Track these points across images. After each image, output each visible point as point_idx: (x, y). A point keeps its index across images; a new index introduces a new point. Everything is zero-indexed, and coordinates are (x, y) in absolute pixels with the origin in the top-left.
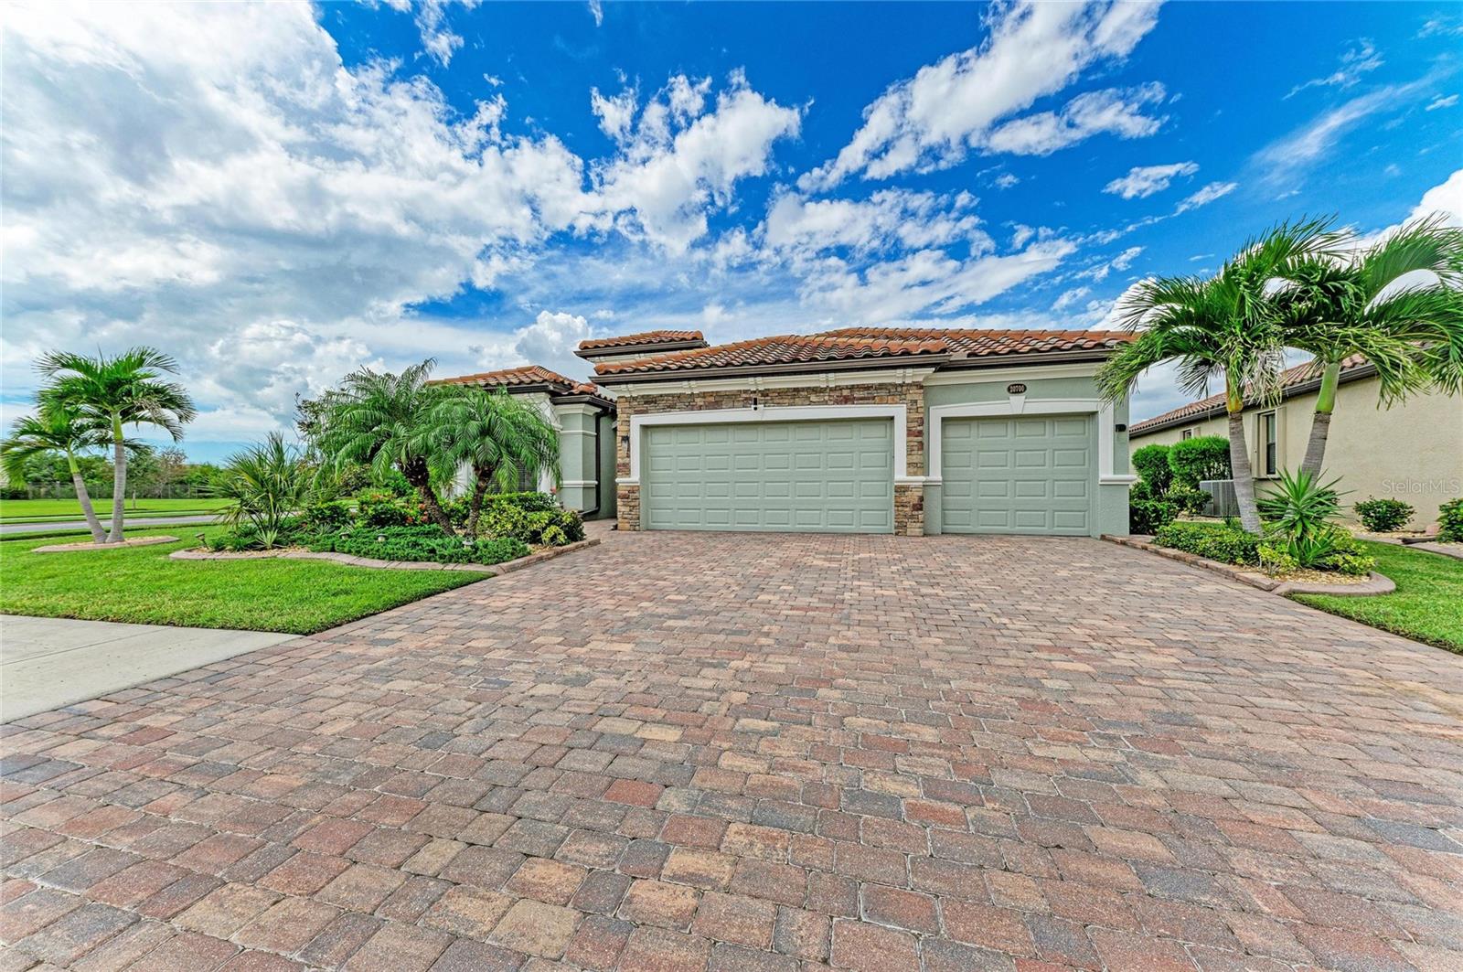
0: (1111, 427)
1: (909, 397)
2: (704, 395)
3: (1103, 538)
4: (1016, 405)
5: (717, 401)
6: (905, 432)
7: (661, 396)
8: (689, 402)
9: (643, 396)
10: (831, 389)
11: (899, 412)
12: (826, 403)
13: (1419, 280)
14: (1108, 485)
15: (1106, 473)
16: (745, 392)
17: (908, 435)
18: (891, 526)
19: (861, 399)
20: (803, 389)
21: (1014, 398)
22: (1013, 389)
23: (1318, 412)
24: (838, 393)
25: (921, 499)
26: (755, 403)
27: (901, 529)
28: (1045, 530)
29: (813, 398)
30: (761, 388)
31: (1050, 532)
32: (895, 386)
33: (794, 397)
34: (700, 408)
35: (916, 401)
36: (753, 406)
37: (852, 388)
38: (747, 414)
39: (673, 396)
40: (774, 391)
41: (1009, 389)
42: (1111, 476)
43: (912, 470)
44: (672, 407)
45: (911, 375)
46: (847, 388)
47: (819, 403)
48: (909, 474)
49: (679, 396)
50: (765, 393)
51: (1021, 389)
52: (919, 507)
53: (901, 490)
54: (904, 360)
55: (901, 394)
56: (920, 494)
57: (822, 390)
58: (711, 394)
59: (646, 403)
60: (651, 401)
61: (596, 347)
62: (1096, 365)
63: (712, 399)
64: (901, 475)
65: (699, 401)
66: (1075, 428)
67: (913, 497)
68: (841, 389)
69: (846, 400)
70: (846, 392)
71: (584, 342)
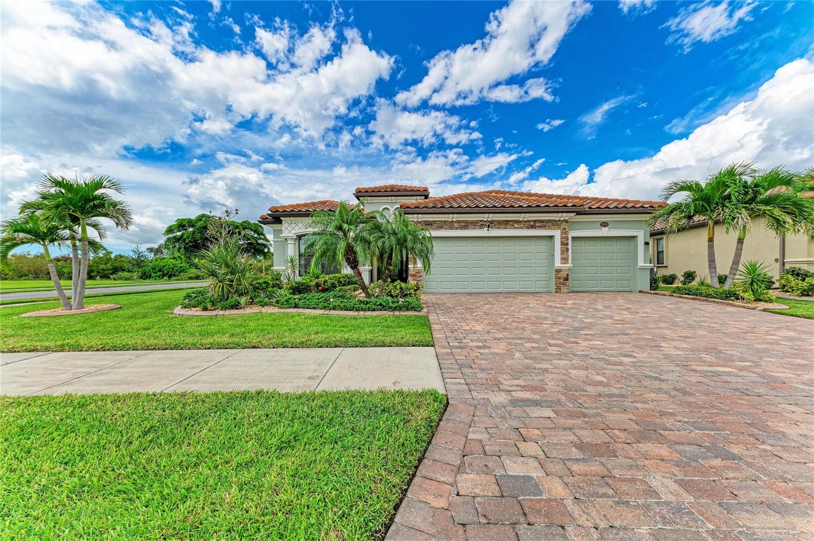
0: (643, 243)
1: (562, 227)
2: (459, 222)
3: (640, 292)
4: (605, 232)
5: (466, 225)
6: (560, 244)
7: (435, 221)
8: (451, 225)
9: (424, 221)
10: (525, 222)
11: (557, 233)
12: (522, 228)
13: (783, 190)
14: (642, 269)
15: (641, 264)
16: (481, 221)
17: (562, 245)
18: (553, 288)
19: (540, 227)
20: (511, 221)
21: (603, 229)
22: (603, 225)
23: (739, 239)
24: (528, 224)
25: (568, 275)
26: (489, 227)
27: (558, 290)
28: (613, 289)
29: (516, 225)
30: (490, 220)
31: (616, 290)
32: (556, 221)
33: (506, 224)
34: (457, 229)
35: (565, 229)
36: (487, 229)
37: (535, 221)
38: (484, 232)
39: (441, 221)
40: (496, 221)
41: (601, 225)
42: (642, 264)
43: (563, 261)
44: (441, 227)
45: (565, 216)
46: (532, 221)
47: (519, 228)
48: (562, 263)
49: (445, 222)
50: (492, 222)
51: (606, 225)
52: (567, 279)
53: (558, 271)
54: (565, 209)
55: (558, 225)
56: (567, 273)
57: (520, 222)
58: (463, 221)
59: (426, 225)
60: (429, 224)
61: (367, 192)
62: (645, 215)
63: (463, 224)
64: (558, 264)
65: (456, 225)
66: (626, 243)
67: (564, 274)
68: (529, 221)
69: (533, 227)
70: (532, 223)
71: (358, 189)
